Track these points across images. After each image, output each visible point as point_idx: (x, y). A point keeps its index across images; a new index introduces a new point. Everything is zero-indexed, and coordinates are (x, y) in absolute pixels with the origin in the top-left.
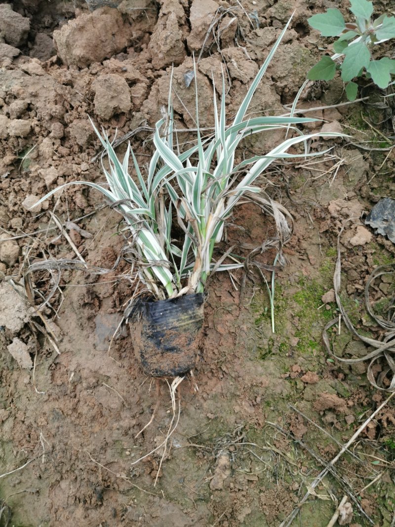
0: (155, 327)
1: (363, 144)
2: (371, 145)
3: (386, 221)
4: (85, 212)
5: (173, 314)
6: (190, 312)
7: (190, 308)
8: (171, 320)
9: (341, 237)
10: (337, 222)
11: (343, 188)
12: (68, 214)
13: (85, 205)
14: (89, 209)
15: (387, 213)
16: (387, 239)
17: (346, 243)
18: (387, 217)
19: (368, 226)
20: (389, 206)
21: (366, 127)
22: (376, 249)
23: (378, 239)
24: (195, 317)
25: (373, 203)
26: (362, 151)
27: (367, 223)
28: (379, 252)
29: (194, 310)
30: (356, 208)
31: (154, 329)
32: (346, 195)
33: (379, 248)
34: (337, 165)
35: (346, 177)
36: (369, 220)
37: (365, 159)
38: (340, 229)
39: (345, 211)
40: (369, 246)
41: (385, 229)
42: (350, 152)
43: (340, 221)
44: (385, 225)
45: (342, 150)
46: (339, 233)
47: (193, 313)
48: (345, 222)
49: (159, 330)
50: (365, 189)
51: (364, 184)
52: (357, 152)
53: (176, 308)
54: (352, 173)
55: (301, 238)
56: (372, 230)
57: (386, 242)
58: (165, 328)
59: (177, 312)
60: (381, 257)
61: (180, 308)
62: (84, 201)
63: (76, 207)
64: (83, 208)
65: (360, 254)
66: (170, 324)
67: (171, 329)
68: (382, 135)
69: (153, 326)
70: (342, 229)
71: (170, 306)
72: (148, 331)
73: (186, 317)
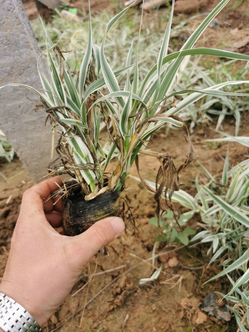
0: (76, 220)
1: (190, 267)
2: (194, 267)
3: (213, 306)
4: (57, 326)
5: (91, 211)
6: (106, 208)
7: (106, 205)
8: (89, 216)
9: (191, 320)
10: (187, 311)
11: (186, 292)
12: (47, 328)
13: (56, 321)
14: (59, 324)
15: (212, 301)
16: (216, 317)
17: (194, 323)
18: (213, 304)
19: (203, 312)
20: (212, 297)
21: (190, 258)
22: (211, 324)
23: (211, 318)
24: (109, 212)
25: (203, 297)
26: (191, 271)
27: (203, 309)
28: (213, 326)
29: (109, 206)
30: (195, 302)
31: (75, 222)
32: (188, 295)
33: (212, 323)
34: (180, 280)
35: (186, 285)
36: (203, 308)
37: (193, 274)
38: (189, 315)
39: (189, 304)
40: (206, 323)
41: (213, 311)
42: (185, 272)
43: (189, 310)
44: (212, 309)
45: (181, 271)
46: (190, 318)
47: (108, 209)
48: (191, 310)
49: (79, 222)
50: (197, 290)
51: (197, 287)
52: (188, 272)
53: (94, 207)
54: (188, 283)
55: (171, 324)
56: (207, 313)
57: (216, 320)
58: (84, 222)
59: (94, 209)
60: (215, 329)
61: (97, 206)
62: (56, 319)
63: (52, 324)
64: (55, 323)
65: (203, 329)
66: (88, 219)
67: (89, 222)
68: (198, 260)
69: (74, 220)
70: (191, 315)
71: (89, 206)
72: (70, 222)
73: (102, 212)
